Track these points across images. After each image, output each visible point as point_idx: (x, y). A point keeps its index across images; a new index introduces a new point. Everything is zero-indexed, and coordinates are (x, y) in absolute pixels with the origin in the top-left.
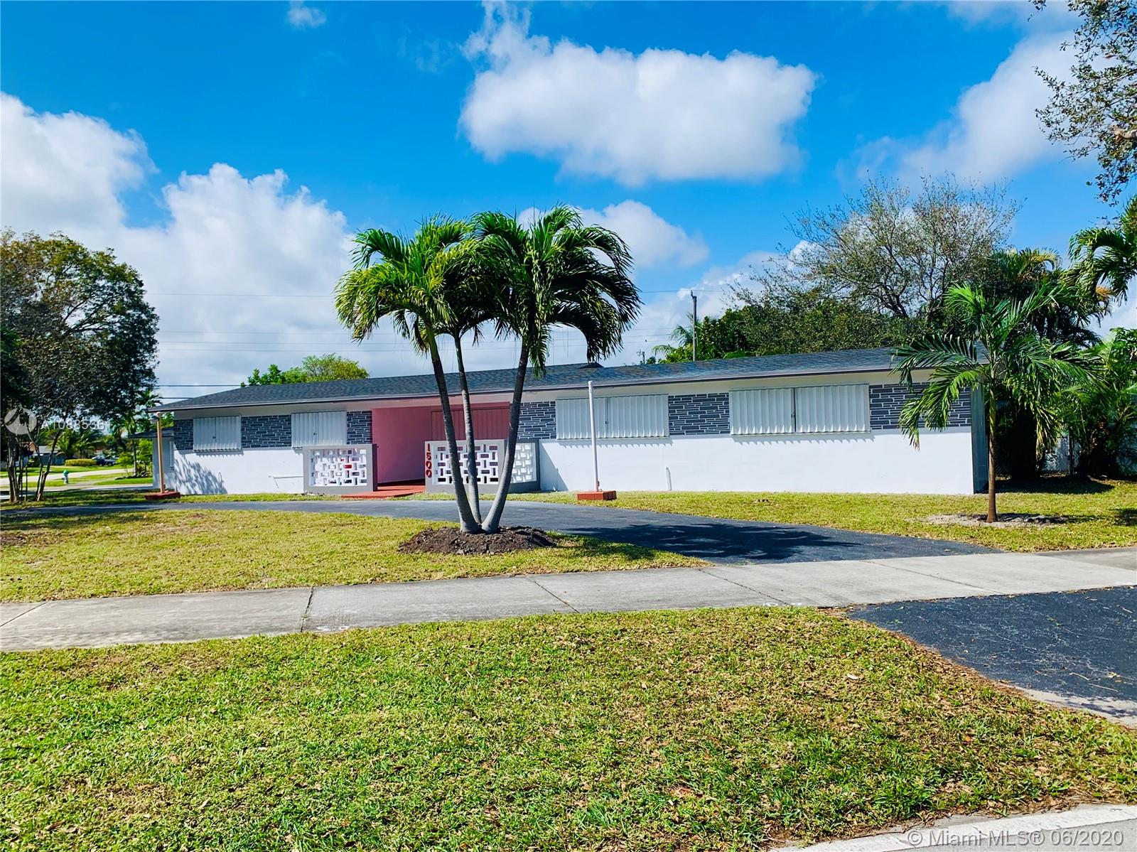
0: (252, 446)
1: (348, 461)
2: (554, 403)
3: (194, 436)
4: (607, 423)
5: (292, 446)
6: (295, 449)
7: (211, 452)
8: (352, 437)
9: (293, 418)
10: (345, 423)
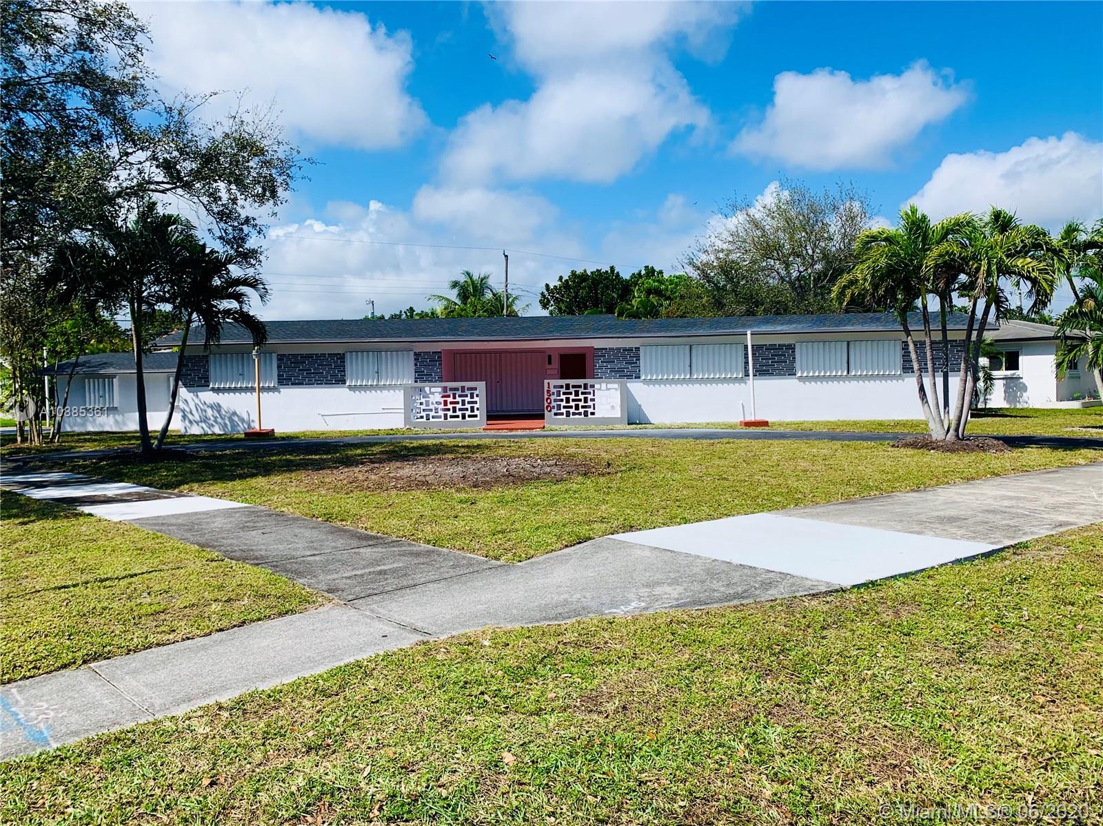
0: (292, 384)
1: (454, 398)
2: (638, 349)
3: (212, 373)
4: (690, 366)
5: (347, 384)
6: (350, 387)
7: (235, 390)
8: (420, 376)
9: (348, 356)
10: (413, 362)
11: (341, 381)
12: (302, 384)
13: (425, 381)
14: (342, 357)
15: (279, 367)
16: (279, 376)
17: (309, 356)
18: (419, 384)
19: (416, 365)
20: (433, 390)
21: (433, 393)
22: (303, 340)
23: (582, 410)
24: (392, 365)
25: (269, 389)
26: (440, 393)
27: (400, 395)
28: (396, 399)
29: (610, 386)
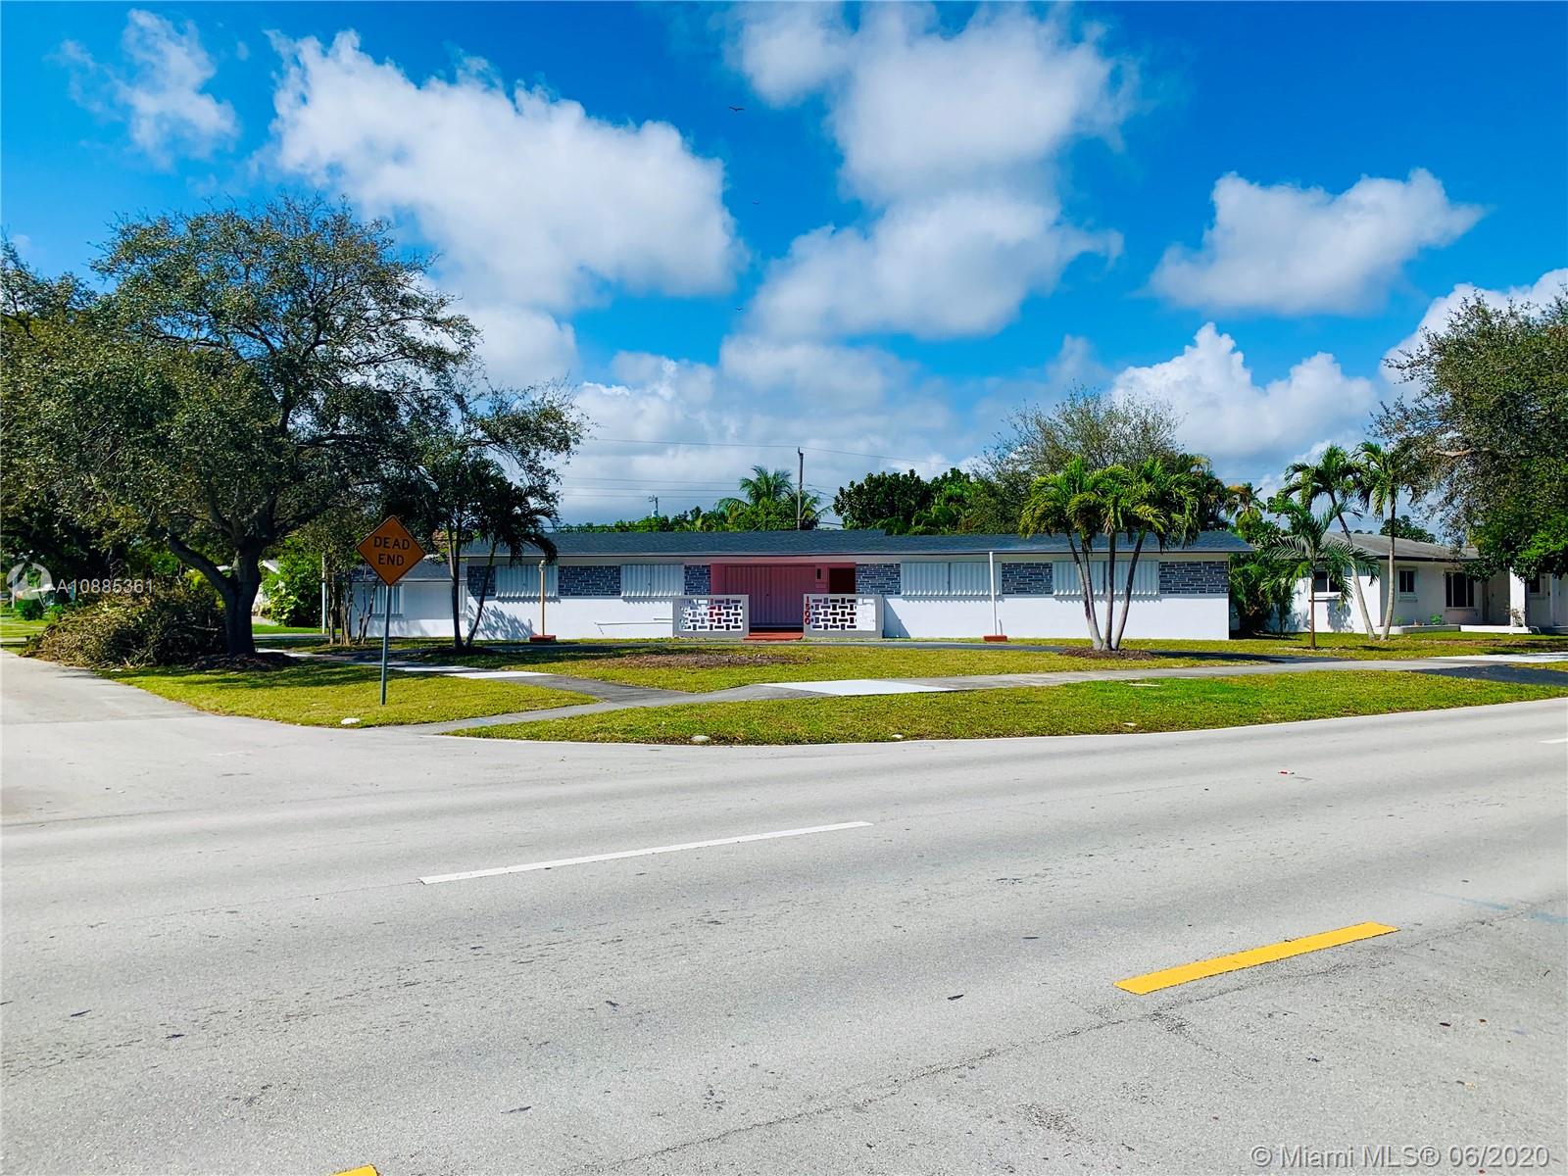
0: (572, 595)
1: (720, 609)
2: (898, 565)
3: (498, 584)
4: (949, 583)
5: (622, 595)
6: (624, 598)
7: (519, 599)
8: (691, 588)
9: (623, 568)
10: (683, 575)
11: (615, 592)
12: (581, 594)
13: (694, 594)
14: (618, 570)
15: (560, 578)
16: (560, 586)
17: (588, 568)
18: (688, 596)
19: (686, 578)
20: (700, 602)
21: (700, 605)
22: (583, 554)
23: (839, 624)
24: (664, 580)
25: (550, 599)
26: (706, 605)
27: (670, 605)
28: (666, 609)
29: (865, 601)
